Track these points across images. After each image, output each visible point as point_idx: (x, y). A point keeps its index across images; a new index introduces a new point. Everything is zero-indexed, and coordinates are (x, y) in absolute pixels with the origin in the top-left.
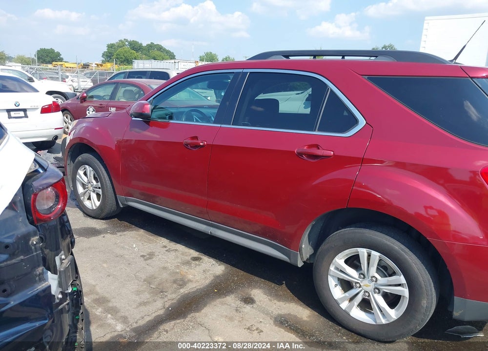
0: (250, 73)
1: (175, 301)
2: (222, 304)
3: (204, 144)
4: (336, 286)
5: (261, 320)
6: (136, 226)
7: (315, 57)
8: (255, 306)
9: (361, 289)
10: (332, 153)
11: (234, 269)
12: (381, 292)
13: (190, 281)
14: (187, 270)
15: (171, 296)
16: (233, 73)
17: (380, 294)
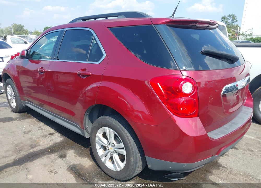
0: (66, 30)
1: (23, 156)
2: (47, 158)
3: (45, 71)
4: (100, 148)
5: (61, 167)
6: (34, 116)
7: (95, 19)
8: (64, 159)
9: (109, 150)
10: (91, 73)
11: (68, 139)
12: (117, 153)
13: (39, 145)
14: (42, 139)
15: (23, 153)
16: (60, 31)
17: (117, 154)
